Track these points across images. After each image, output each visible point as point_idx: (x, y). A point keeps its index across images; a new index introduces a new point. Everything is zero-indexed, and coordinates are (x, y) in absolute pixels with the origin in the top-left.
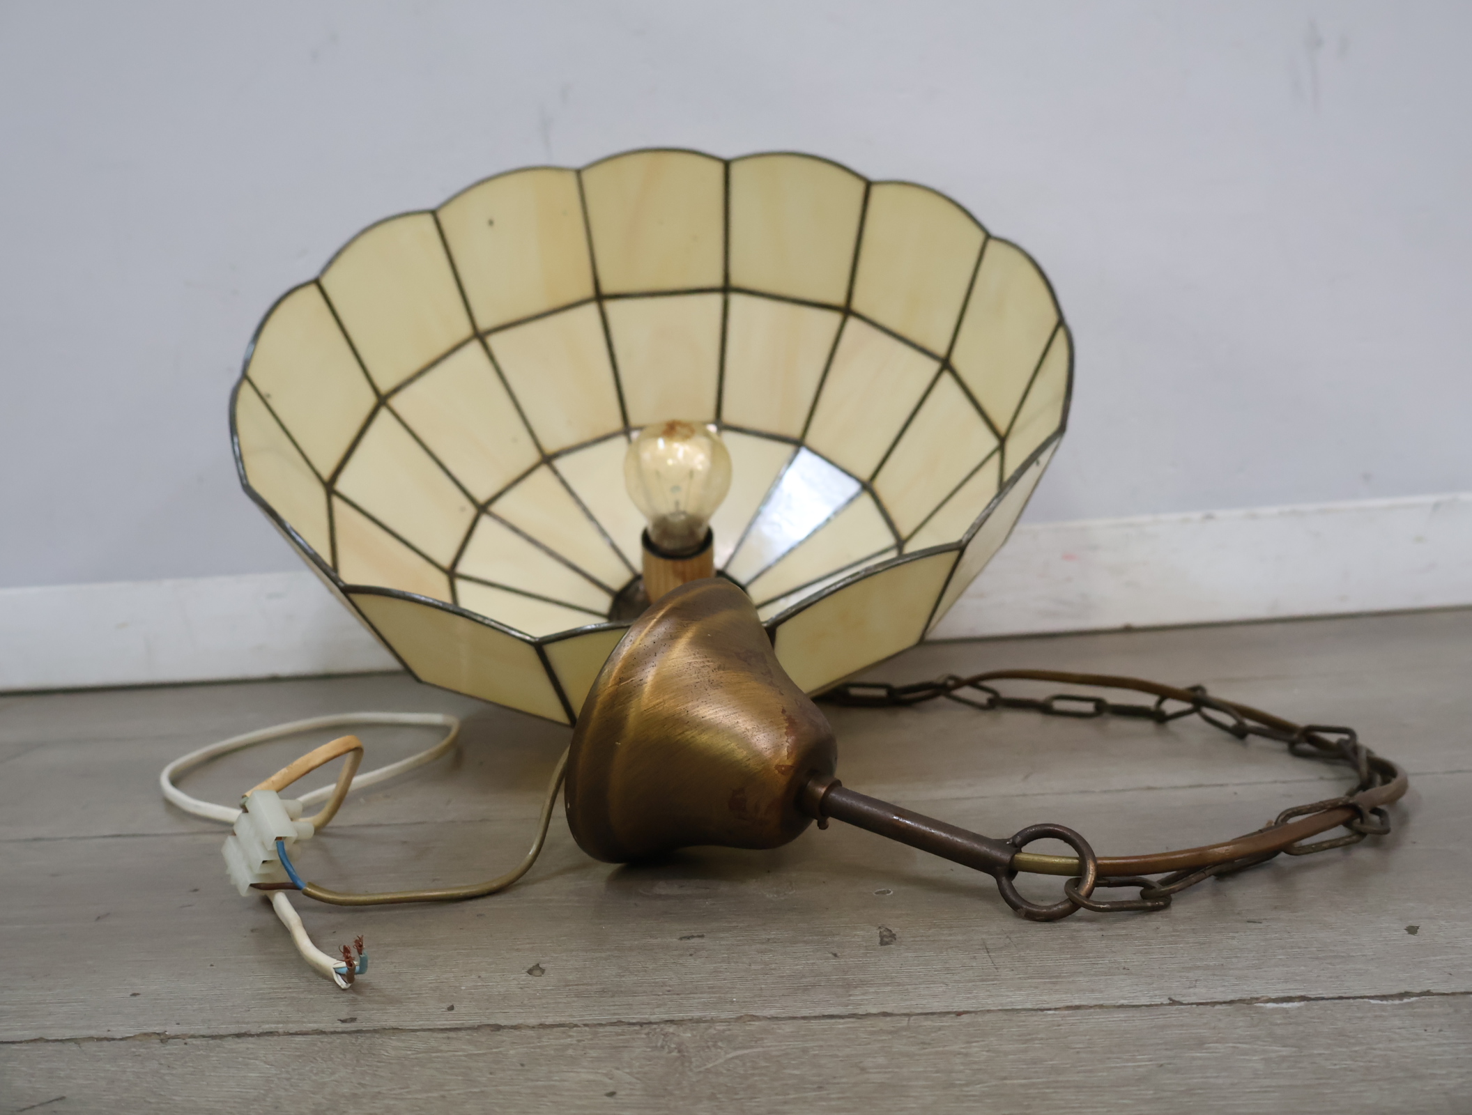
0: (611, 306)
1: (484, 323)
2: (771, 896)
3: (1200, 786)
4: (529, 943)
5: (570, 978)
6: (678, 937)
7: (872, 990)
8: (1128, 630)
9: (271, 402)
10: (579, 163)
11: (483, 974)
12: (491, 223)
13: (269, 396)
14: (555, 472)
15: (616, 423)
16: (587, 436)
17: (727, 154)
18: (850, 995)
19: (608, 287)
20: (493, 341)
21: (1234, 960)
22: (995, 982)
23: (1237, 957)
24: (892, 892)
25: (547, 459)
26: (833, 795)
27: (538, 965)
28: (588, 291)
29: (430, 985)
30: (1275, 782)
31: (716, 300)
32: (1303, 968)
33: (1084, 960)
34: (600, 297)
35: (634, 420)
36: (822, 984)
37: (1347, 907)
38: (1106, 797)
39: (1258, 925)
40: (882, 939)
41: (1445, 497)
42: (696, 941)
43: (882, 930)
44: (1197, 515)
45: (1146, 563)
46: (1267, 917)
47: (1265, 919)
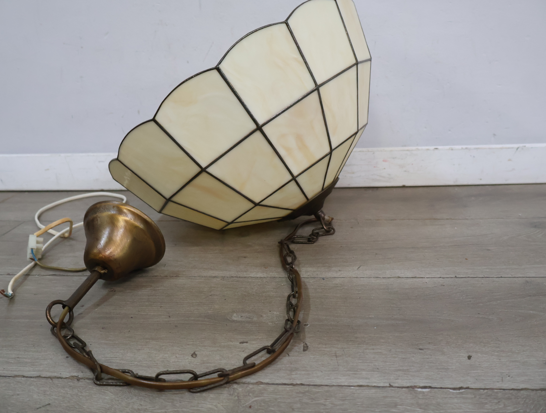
2: (270, 324)
3: (415, 277)
4: (192, 342)
5: (205, 359)
6: (239, 342)
7: (299, 372)
8: (404, 187)
11: (177, 356)
18: (292, 375)
21: (412, 367)
22: (337, 372)
23: (413, 366)
24: (309, 325)
27: (195, 352)
29: (161, 360)
30: (440, 277)
32: (432, 373)
33: (366, 364)
36: (283, 369)
37: (451, 345)
38: (384, 281)
39: (422, 351)
40: (304, 348)
41: (521, 145)
42: (245, 344)
43: (304, 344)
44: (432, 148)
45: (412, 164)
46: (426, 347)
47: (425, 348)
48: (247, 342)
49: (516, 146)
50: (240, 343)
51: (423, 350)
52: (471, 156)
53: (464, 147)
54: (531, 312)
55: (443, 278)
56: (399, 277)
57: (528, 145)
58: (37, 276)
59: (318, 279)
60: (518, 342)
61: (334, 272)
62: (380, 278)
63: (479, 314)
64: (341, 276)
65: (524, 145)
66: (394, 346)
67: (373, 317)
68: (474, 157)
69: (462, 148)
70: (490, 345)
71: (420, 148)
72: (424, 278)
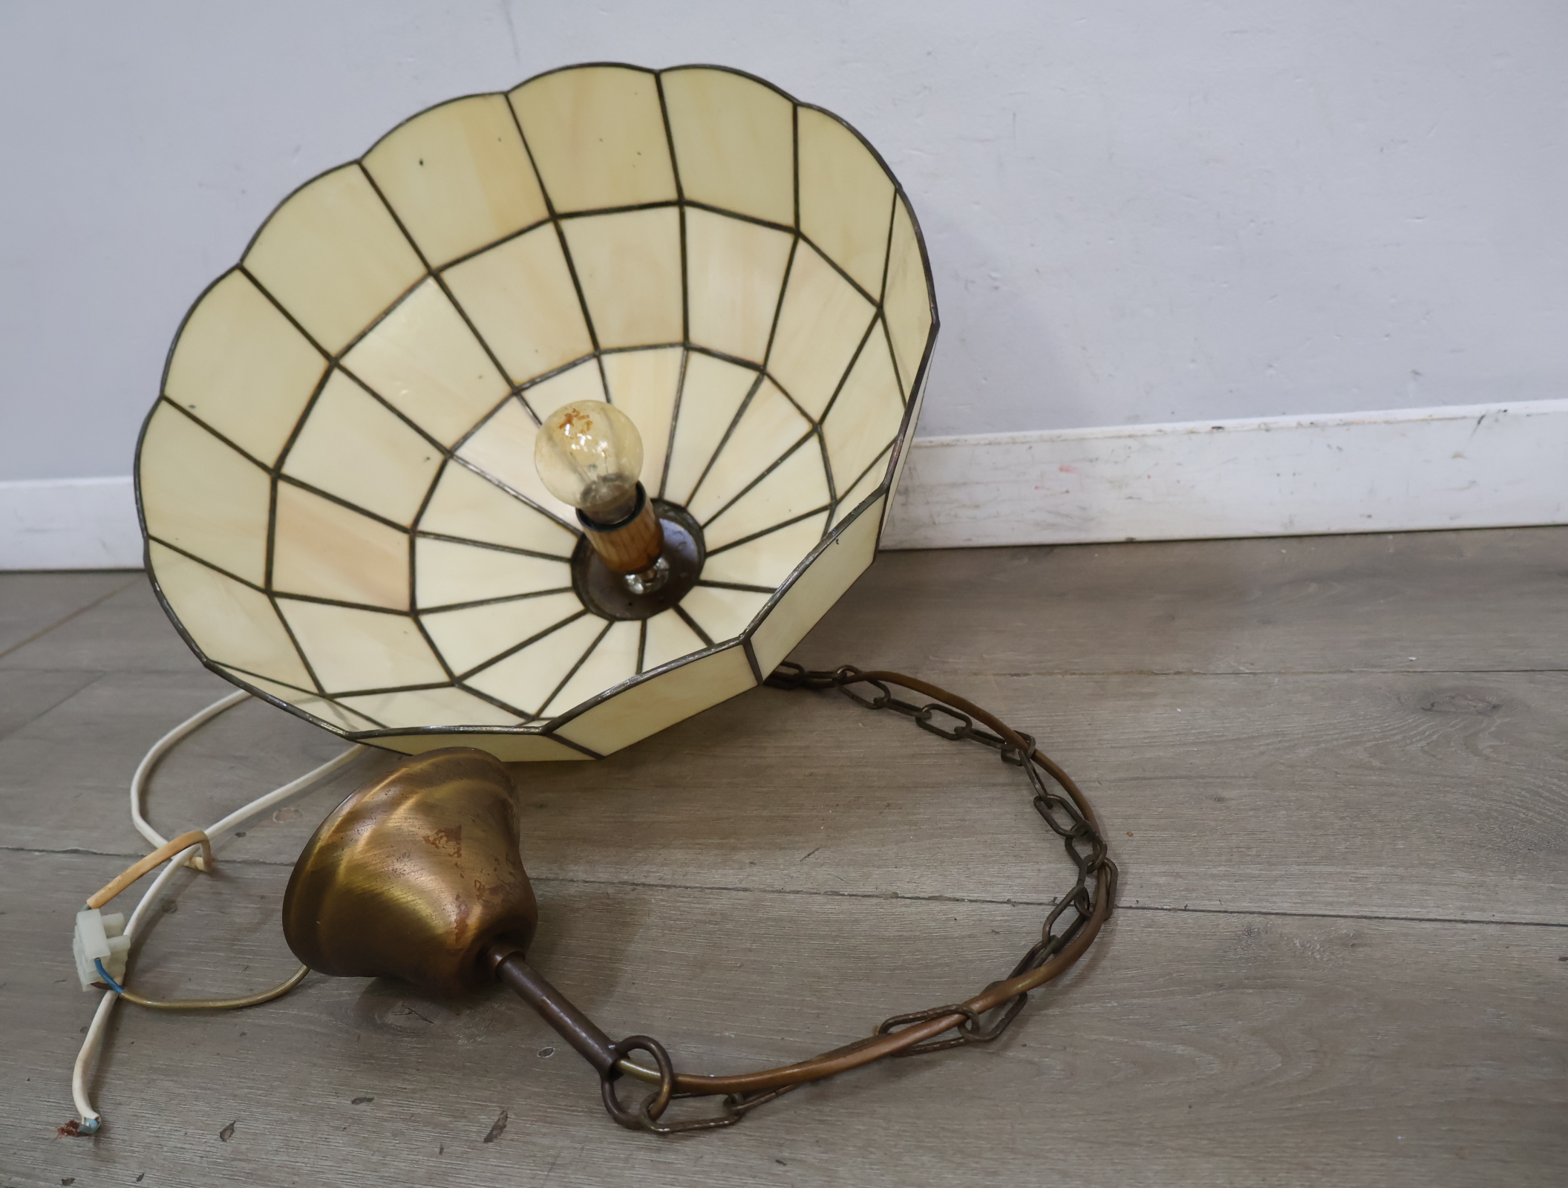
0: (567, 225)
1: (435, 262)
3: (938, 898)
4: (248, 1088)
5: (243, 1147)
6: (354, 1098)
8: (1130, 542)
9: (194, 412)
10: (506, 88)
11: (190, 1131)
12: (421, 163)
13: (192, 407)
14: (526, 404)
15: (587, 347)
16: (557, 363)
17: (656, 66)
19: (560, 207)
20: (448, 276)
24: (555, 1052)
25: (517, 391)
26: (508, 965)
27: (235, 1123)
28: (543, 213)
31: (673, 213)
34: (555, 217)
35: (604, 342)
37: (872, 1153)
38: (846, 905)
39: (782, 1168)
40: (492, 1131)
41: (1494, 407)
42: (363, 1106)
43: (502, 1116)
44: (1207, 424)
45: (1149, 477)
46: (798, 1157)
47: (794, 1160)
48: (370, 1100)
49: (1476, 410)
50: (354, 1102)
51: (785, 1165)
52: (1329, 446)
53: (1306, 418)
54: (1180, 1049)
55: (1014, 904)
56: (896, 896)
57: (1514, 407)
58: (37, 853)
59: (677, 890)
60: (1063, 1160)
61: (733, 869)
62: (843, 895)
63: (1025, 1045)
64: (744, 885)
65: (1503, 406)
66: (720, 1143)
67: (733, 1036)
68: (1340, 449)
69: (1300, 425)
70: (975, 1165)
71: (1167, 427)
72: (963, 900)
